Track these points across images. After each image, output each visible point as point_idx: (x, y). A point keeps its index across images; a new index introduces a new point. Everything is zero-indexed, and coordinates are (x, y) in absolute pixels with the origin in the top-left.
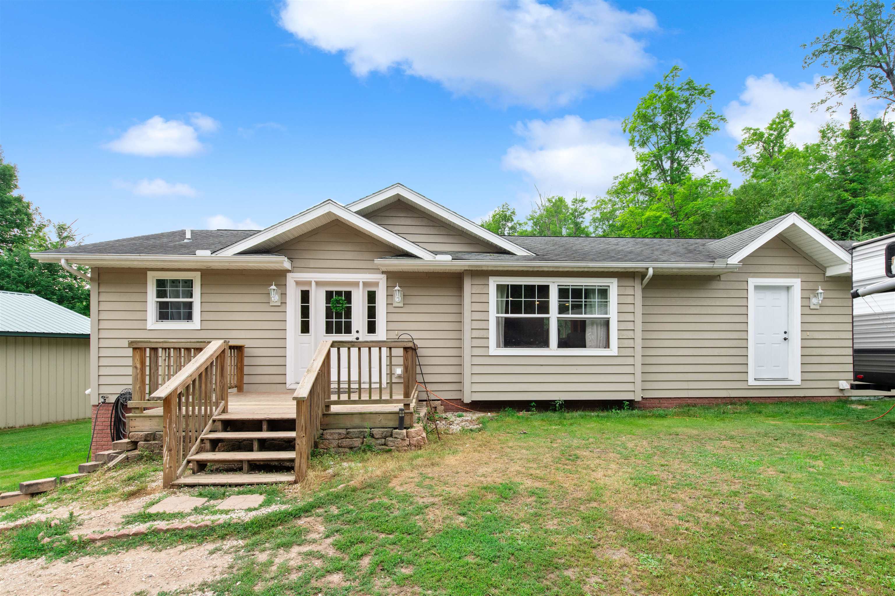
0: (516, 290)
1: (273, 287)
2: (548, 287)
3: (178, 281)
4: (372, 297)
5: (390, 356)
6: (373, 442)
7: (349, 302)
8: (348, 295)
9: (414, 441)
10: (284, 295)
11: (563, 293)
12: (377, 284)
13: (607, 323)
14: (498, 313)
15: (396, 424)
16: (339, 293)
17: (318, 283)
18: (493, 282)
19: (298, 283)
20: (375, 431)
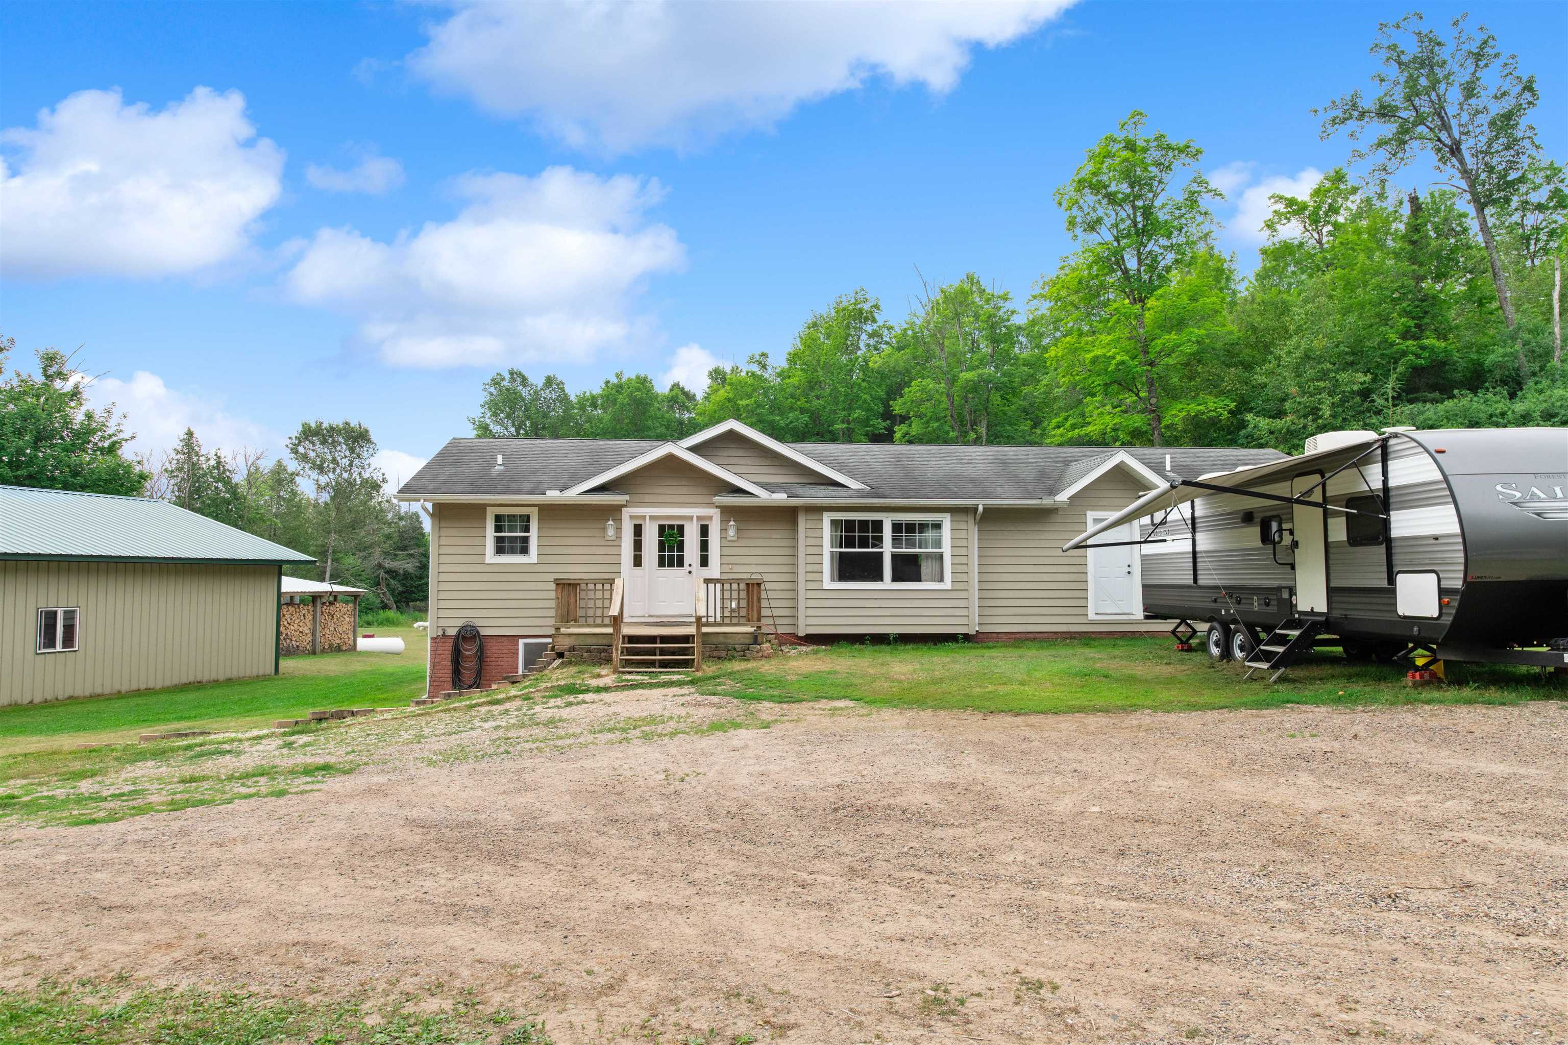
0: (850, 525)
1: (611, 522)
2: (882, 521)
3: (514, 516)
4: (704, 531)
5: (723, 590)
6: (736, 654)
7: (682, 535)
8: (681, 528)
9: (765, 654)
10: (619, 529)
11: (897, 527)
12: (710, 518)
13: (941, 557)
14: (832, 547)
15: (751, 641)
16: (671, 527)
17: (653, 518)
18: (827, 518)
19: (631, 517)
20: (736, 646)
